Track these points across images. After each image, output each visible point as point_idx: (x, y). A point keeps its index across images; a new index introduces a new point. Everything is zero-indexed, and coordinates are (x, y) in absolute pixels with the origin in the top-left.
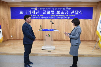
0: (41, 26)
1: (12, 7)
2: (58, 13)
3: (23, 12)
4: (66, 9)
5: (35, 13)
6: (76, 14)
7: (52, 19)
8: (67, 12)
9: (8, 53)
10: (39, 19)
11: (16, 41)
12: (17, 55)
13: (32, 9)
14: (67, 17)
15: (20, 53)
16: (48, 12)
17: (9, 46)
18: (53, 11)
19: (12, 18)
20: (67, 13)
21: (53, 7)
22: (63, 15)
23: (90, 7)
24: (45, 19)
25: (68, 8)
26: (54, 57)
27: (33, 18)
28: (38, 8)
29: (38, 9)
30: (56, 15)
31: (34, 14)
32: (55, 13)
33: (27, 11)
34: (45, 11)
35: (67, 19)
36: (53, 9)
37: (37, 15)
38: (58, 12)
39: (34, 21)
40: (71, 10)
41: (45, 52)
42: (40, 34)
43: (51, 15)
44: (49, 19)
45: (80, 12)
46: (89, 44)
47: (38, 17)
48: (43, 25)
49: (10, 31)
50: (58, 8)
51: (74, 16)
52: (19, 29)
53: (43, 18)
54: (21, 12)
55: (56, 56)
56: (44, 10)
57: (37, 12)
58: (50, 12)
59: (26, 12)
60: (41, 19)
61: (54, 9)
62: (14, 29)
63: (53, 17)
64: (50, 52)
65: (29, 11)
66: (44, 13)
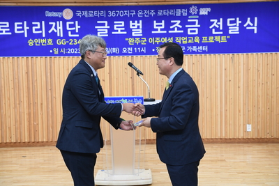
2: (159, 32)
3: (12, 28)
4: (191, 14)
5: (65, 31)
6: (230, 32)
7: (134, 53)
8: (194, 23)
13: (48, 14)
14: (195, 44)
16: (119, 28)
18: (136, 24)
20: (193, 29)
21: (137, 8)
22: (178, 40)
25: (198, 9)
27: (56, 52)
28: (74, 9)
29: (75, 15)
30: (152, 40)
31: (60, 38)
32: (148, 30)
33: (30, 25)
34: (104, 25)
35: (194, 52)
36: (137, 12)
37: (73, 38)
38: (159, 28)
39: (61, 66)
40: (211, 16)
43: (131, 41)
44: (121, 54)
45: (249, 22)
47: (78, 46)
50: (156, 8)
51: (224, 39)
54: (3, 29)
56: (102, 18)
57: (73, 26)
58: (127, 26)
59: (26, 28)
61: (140, 13)
63: (140, 45)
65: (38, 23)
66: (103, 31)
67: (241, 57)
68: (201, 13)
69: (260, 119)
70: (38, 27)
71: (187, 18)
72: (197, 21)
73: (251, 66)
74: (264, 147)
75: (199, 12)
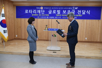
0: (46, 26)
1: (17, 6)
2: (64, 13)
3: (28, 11)
4: (73, 9)
5: (41, 12)
6: (83, 14)
7: (58, 18)
9: (13, 52)
10: (45, 18)
11: (20, 40)
12: (22, 54)
13: (37, 8)
15: (25, 53)
16: (54, 12)
17: (14, 45)
18: (59, 11)
19: (17, 17)
23: (98, 7)
24: (50, 18)
25: (75, 7)
26: (59, 58)
27: (39, 18)
28: (43, 7)
30: (62, 15)
31: (39, 14)
32: (61, 13)
33: (33, 11)
34: (50, 11)
36: (59, 8)
37: (43, 14)
38: (64, 12)
40: (78, 9)
41: (51, 52)
42: (45, 34)
43: (57, 15)
44: (54, 18)
45: (88, 11)
46: (97, 46)
47: (44, 16)
48: (48, 24)
49: (15, 31)
50: (64, 7)
51: (81, 15)
52: (24, 28)
53: (49, 18)
54: (26, 11)
55: (62, 57)
56: (50, 9)
58: (56, 12)
59: (32, 11)
60: (46, 18)
61: (60, 8)
62: (19, 28)
63: (59, 16)
64: (56, 52)
65: (35, 10)
67: (85, 20)
68: (75, 9)
69: (89, 36)
72: (74, 11)
73: (88, 23)
74: (90, 43)
75: (75, 8)
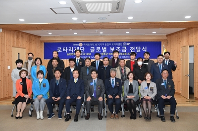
1: (46, 42)
3: (62, 49)
6: (137, 52)
13: (74, 45)
14: (125, 55)
16: (98, 50)
18: (104, 48)
19: (45, 58)
20: (124, 50)
21: (105, 43)
23: (156, 42)
25: (126, 43)
28: (83, 43)
29: (83, 45)
30: (110, 54)
32: (108, 50)
33: (68, 49)
34: (93, 48)
35: (124, 58)
38: (112, 50)
40: (130, 46)
43: (102, 54)
45: (143, 48)
47: (84, 56)
50: (111, 43)
54: (59, 50)
56: (92, 46)
57: (83, 49)
58: (101, 49)
66: (93, 51)
70: (71, 49)
71: (122, 46)
72: (126, 47)
